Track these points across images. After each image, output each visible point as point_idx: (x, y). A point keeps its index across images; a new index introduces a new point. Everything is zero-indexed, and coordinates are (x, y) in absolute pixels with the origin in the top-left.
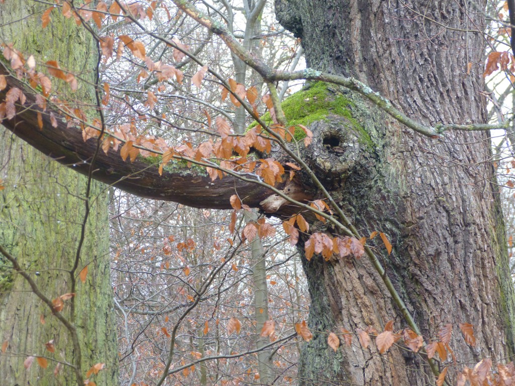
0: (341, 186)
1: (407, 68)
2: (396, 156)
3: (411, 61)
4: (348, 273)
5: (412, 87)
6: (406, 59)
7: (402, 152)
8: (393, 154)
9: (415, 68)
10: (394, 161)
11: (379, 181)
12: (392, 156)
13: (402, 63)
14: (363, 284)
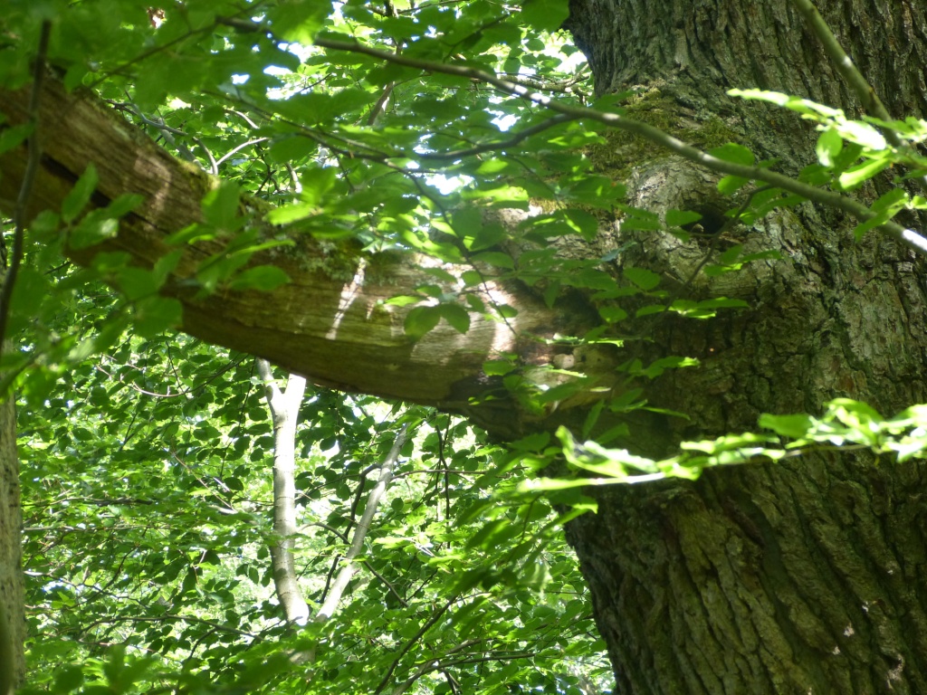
0: (730, 345)
1: (891, 48)
2: (874, 272)
3: (901, 31)
4: (745, 604)
5: (907, 99)
6: (887, 25)
7: (893, 263)
8: (868, 268)
9: (914, 49)
10: (870, 285)
11: (831, 338)
12: (863, 273)
13: (877, 36)
14: (790, 631)
